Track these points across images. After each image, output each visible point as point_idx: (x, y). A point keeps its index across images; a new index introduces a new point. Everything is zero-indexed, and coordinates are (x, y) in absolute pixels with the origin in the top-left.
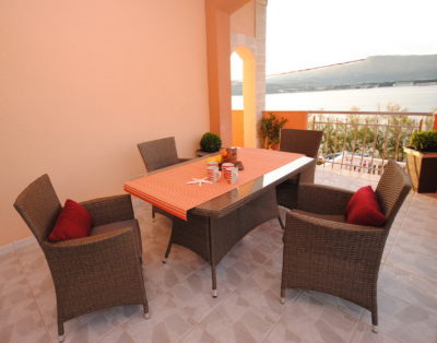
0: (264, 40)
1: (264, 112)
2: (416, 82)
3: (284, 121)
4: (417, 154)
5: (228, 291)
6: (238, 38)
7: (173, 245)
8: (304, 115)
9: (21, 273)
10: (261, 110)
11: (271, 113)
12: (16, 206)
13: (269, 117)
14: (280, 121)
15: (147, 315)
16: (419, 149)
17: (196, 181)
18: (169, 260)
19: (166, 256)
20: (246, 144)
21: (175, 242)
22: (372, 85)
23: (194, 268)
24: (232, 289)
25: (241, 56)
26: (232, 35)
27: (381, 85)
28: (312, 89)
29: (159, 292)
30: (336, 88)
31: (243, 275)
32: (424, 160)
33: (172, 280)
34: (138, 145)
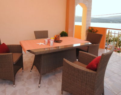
1: (89, 27)
3: (97, 31)
5: (45, 86)
10: (88, 26)
13: (91, 29)
14: (95, 31)
15: (14, 86)
24: (47, 86)
33: (29, 78)
34: (34, 32)
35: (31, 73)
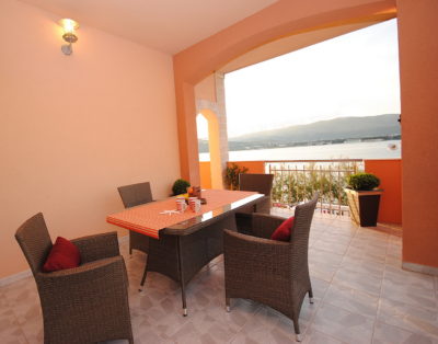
0: (224, 105)
1: (227, 163)
2: (364, 139)
3: (247, 169)
4: (354, 192)
5: (196, 311)
6: (202, 103)
7: (148, 273)
8: (261, 164)
9: (7, 305)
10: (225, 161)
11: (233, 163)
12: (17, 237)
13: (232, 166)
14: (242, 169)
16: (355, 189)
17: (166, 212)
18: (144, 288)
19: (142, 284)
20: (214, 187)
21: (150, 270)
22: (326, 143)
23: (167, 294)
24: (200, 308)
25: (206, 117)
26: (197, 102)
27: (334, 142)
28: (275, 146)
29: (136, 315)
30: (296, 145)
31: (210, 297)
32: (360, 198)
33: (147, 304)
34: (119, 189)
35: (142, 294)
